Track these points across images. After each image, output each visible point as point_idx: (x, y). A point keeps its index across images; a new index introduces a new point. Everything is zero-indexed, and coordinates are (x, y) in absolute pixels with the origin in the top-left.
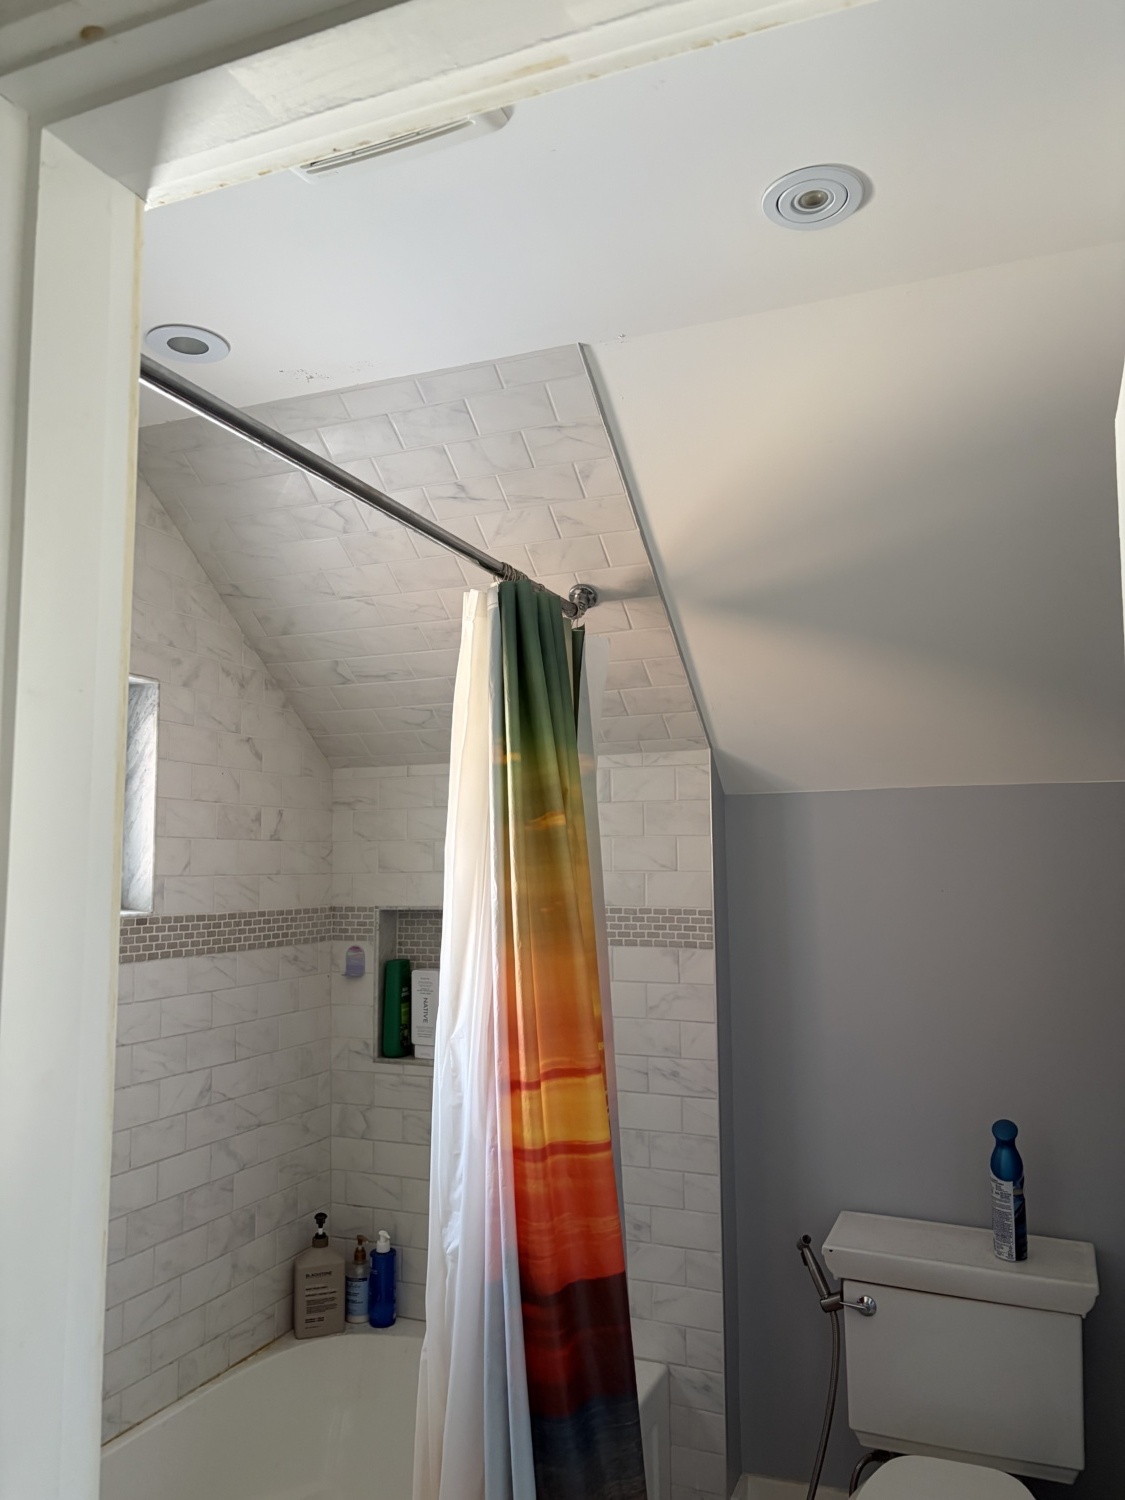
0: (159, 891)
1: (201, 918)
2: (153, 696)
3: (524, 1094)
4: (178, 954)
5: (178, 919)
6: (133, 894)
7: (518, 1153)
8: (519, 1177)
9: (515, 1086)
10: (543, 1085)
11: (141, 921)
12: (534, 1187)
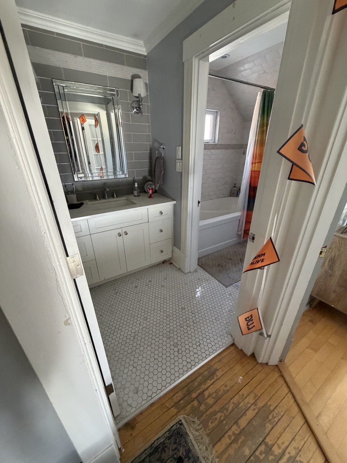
0: (218, 140)
1: (223, 144)
2: (219, 113)
3: (254, 164)
4: (220, 149)
5: (220, 144)
6: (215, 141)
7: (252, 171)
8: (251, 174)
9: (253, 163)
10: (256, 164)
11: (216, 144)
12: (253, 175)
